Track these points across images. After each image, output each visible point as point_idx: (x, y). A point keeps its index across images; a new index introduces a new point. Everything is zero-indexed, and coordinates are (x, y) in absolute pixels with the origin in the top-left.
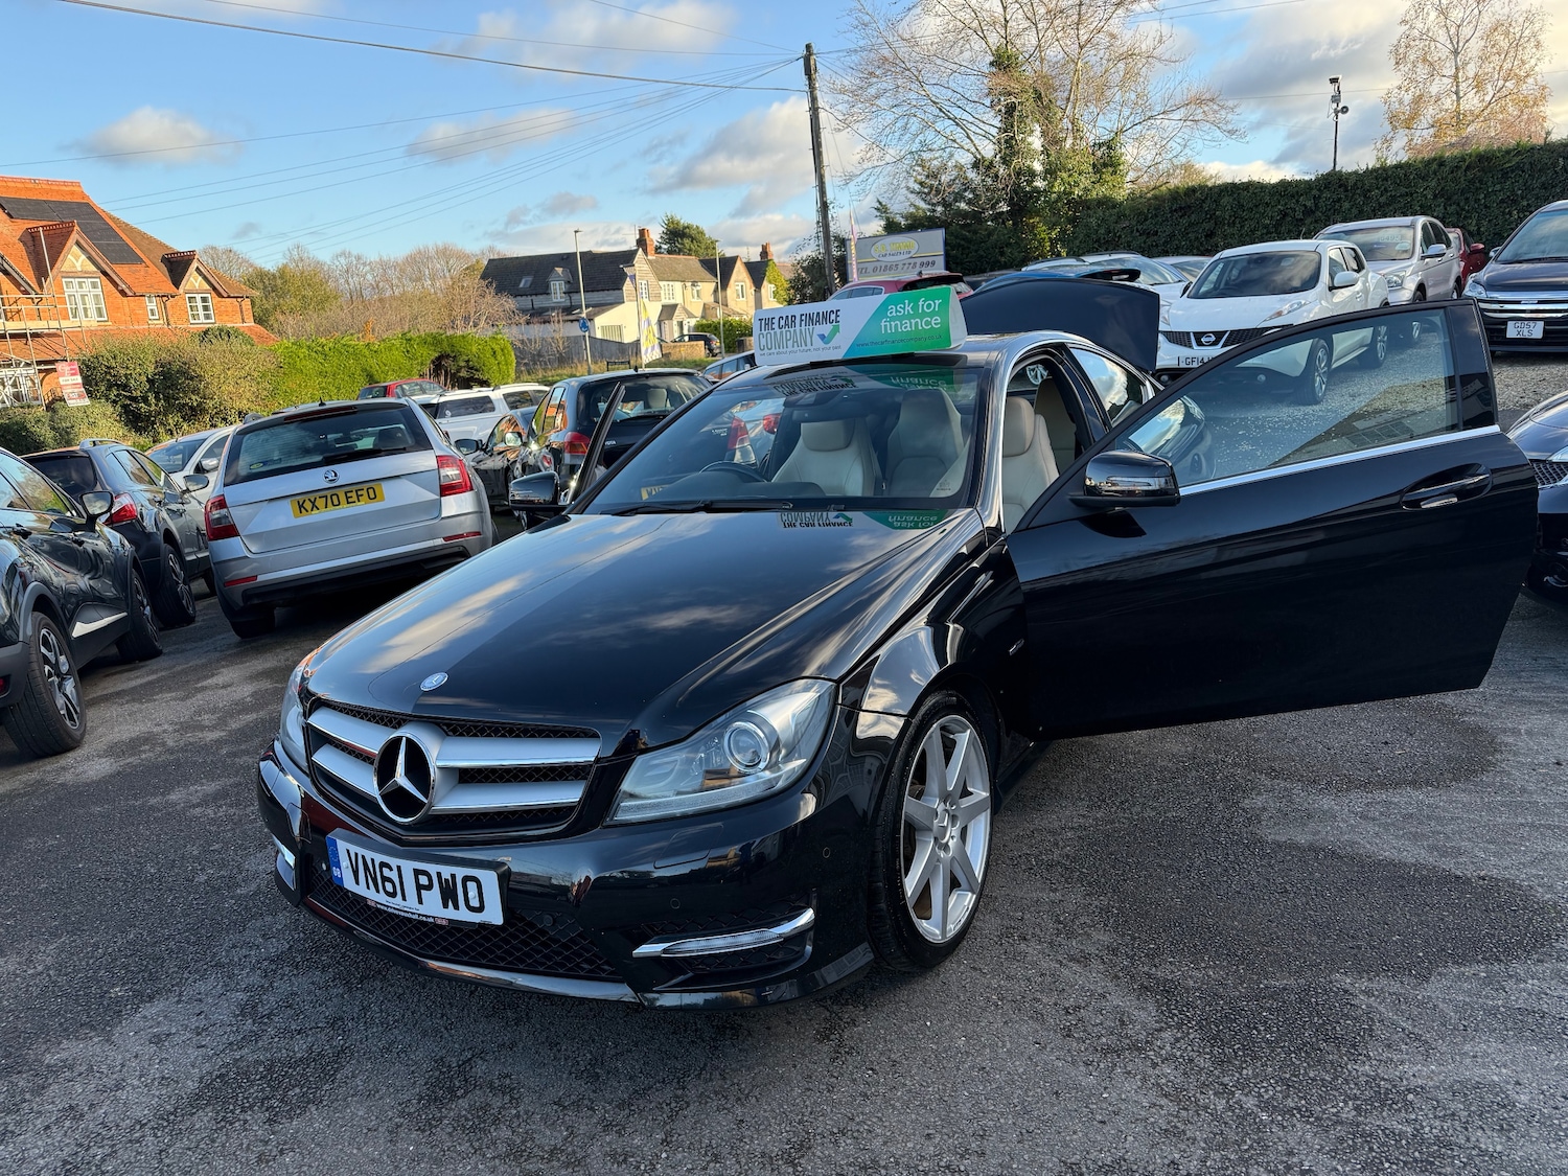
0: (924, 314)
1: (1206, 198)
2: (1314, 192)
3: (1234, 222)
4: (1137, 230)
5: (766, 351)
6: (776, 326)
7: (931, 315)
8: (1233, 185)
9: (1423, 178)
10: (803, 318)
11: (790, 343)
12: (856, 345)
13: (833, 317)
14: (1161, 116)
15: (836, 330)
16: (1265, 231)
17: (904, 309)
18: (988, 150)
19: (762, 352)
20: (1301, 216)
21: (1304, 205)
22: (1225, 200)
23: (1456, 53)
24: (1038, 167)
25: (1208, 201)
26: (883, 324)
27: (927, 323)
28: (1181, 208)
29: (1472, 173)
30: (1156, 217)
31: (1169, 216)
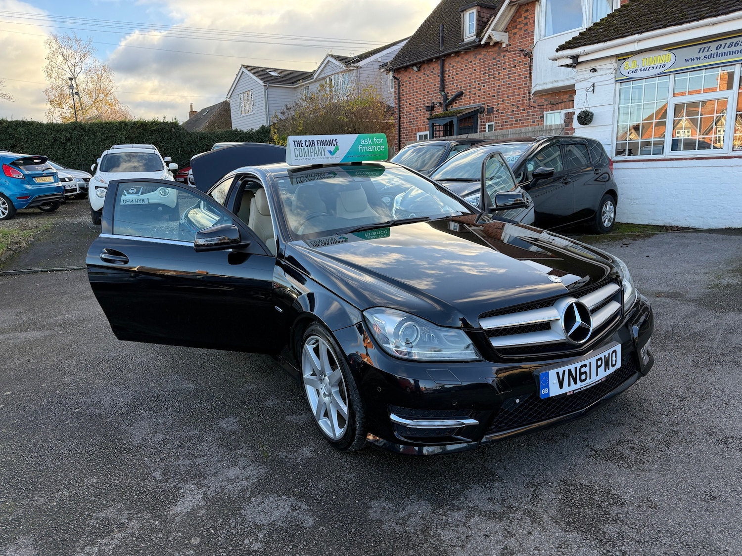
0: (377, 145)
5: (299, 157)
6: (304, 145)
7: (381, 145)
8: (23, 122)
9: (119, 130)
10: (319, 142)
11: (313, 154)
12: (347, 156)
13: (334, 143)
15: (337, 149)
17: (368, 141)
19: (297, 158)
20: (64, 141)
21: (65, 136)
25: (10, 128)
26: (359, 147)
27: (379, 148)
29: (140, 130)
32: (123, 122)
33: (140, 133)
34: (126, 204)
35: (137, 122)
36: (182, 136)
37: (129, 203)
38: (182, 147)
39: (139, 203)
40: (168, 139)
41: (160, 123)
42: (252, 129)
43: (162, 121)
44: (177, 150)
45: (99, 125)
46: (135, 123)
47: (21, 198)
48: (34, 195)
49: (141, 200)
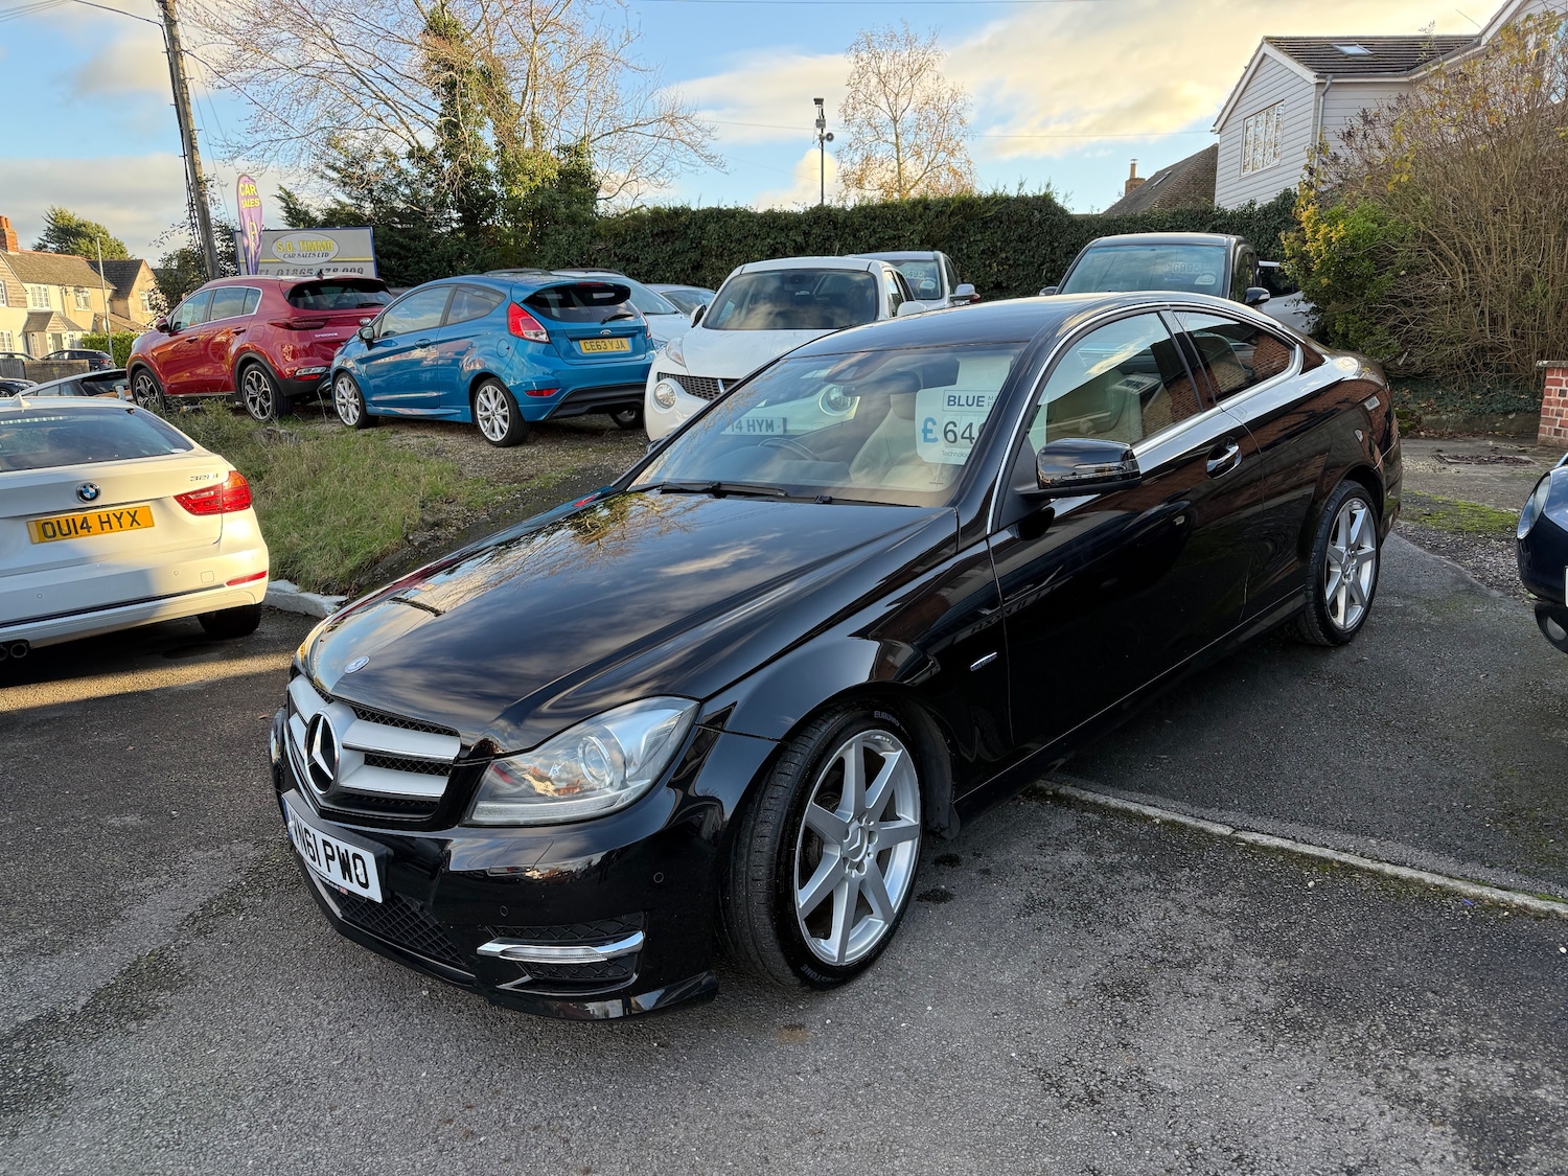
1: (690, 223)
2: (804, 227)
3: (722, 255)
4: (615, 254)
8: (719, 211)
9: (909, 221)
14: (632, 129)
18: (428, 139)
21: (795, 241)
22: (711, 227)
23: (895, 120)
24: (491, 167)
25: (693, 227)
28: (663, 233)
29: (955, 220)
30: (636, 240)
31: (650, 240)
32: (919, 202)
33: (955, 229)
35: (953, 200)
36: (1055, 231)
38: (1053, 261)
39: (757, 432)
40: (1020, 239)
41: (1007, 200)
42: (1252, 204)
43: (1013, 194)
44: (1039, 266)
45: (868, 210)
46: (946, 203)
47: (540, 392)
48: (571, 386)
49: (764, 424)
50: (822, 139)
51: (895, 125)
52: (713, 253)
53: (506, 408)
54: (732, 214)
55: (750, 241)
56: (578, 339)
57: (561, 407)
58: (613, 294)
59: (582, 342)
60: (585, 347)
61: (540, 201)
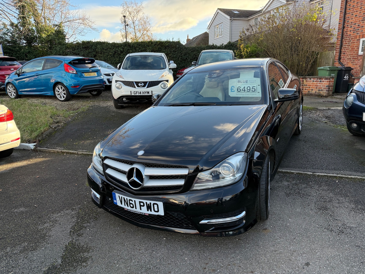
1: (93, 45)
2: (123, 47)
8: (100, 42)
16: (111, 56)
18: (15, 22)
21: (120, 50)
22: (98, 46)
23: (134, 23)
25: (94, 46)
28: (85, 47)
29: (159, 46)
30: (78, 49)
31: (82, 49)
32: (150, 42)
33: (159, 48)
34: (136, 95)
35: (158, 41)
36: (181, 50)
37: (138, 94)
38: (181, 57)
39: (145, 95)
40: (174, 51)
41: (170, 42)
43: (171, 41)
44: (178, 58)
45: (138, 43)
46: (157, 42)
47: (74, 87)
48: (83, 85)
49: (147, 92)
50: (125, 26)
51: (134, 24)
52: (99, 53)
53: (65, 91)
54: (104, 43)
55: (109, 50)
56: (84, 73)
57: (81, 90)
58: (90, 61)
59: (85, 73)
60: (86, 75)
61: (50, 38)
